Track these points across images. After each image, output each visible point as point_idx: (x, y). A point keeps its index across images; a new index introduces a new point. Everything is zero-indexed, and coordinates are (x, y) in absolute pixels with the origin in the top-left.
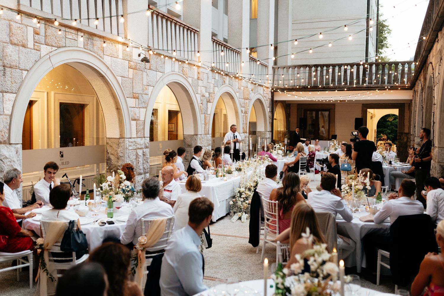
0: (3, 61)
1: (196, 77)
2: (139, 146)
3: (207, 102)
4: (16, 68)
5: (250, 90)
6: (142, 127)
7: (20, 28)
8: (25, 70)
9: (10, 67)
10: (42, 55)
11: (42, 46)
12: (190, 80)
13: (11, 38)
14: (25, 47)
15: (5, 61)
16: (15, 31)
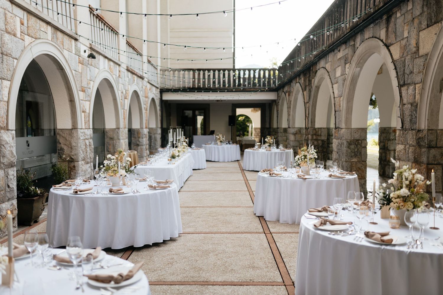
0: (2, 48)
1: (118, 75)
2: (87, 137)
3: (125, 98)
4: (10, 56)
5: (149, 89)
6: (88, 119)
7: (12, 18)
8: (15, 59)
9: (6, 55)
10: (26, 45)
11: (25, 36)
12: (114, 76)
13: (7, 27)
14: (15, 36)
15: (3, 49)
16: (9, 20)
